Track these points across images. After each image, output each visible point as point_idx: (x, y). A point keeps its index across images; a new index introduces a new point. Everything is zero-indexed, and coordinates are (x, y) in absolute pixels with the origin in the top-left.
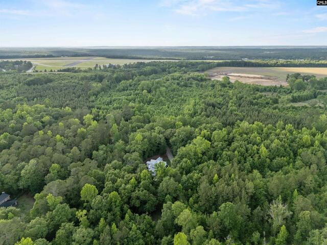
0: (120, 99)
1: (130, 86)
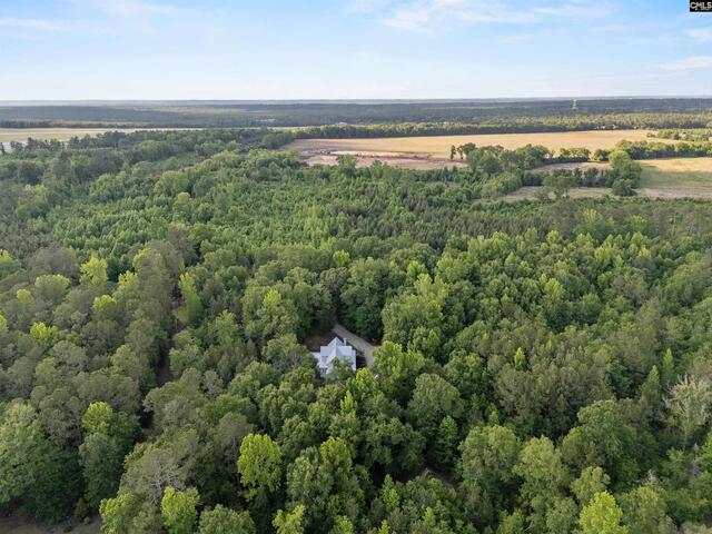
0: (124, 218)
1: (127, 186)
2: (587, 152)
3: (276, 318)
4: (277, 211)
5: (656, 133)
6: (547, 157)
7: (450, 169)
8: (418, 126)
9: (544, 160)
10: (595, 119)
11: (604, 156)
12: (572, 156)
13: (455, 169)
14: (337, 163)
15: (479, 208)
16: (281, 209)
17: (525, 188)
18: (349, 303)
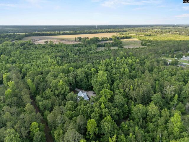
2: (107, 38)
3: (64, 88)
4: (35, 58)
5: (118, 33)
6: (99, 40)
7: (78, 44)
8: (61, 32)
9: (99, 41)
10: (103, 30)
11: (111, 39)
12: (104, 39)
13: (79, 44)
14: (45, 43)
15: (91, 53)
16: (36, 57)
17: (99, 48)
18: (79, 81)
